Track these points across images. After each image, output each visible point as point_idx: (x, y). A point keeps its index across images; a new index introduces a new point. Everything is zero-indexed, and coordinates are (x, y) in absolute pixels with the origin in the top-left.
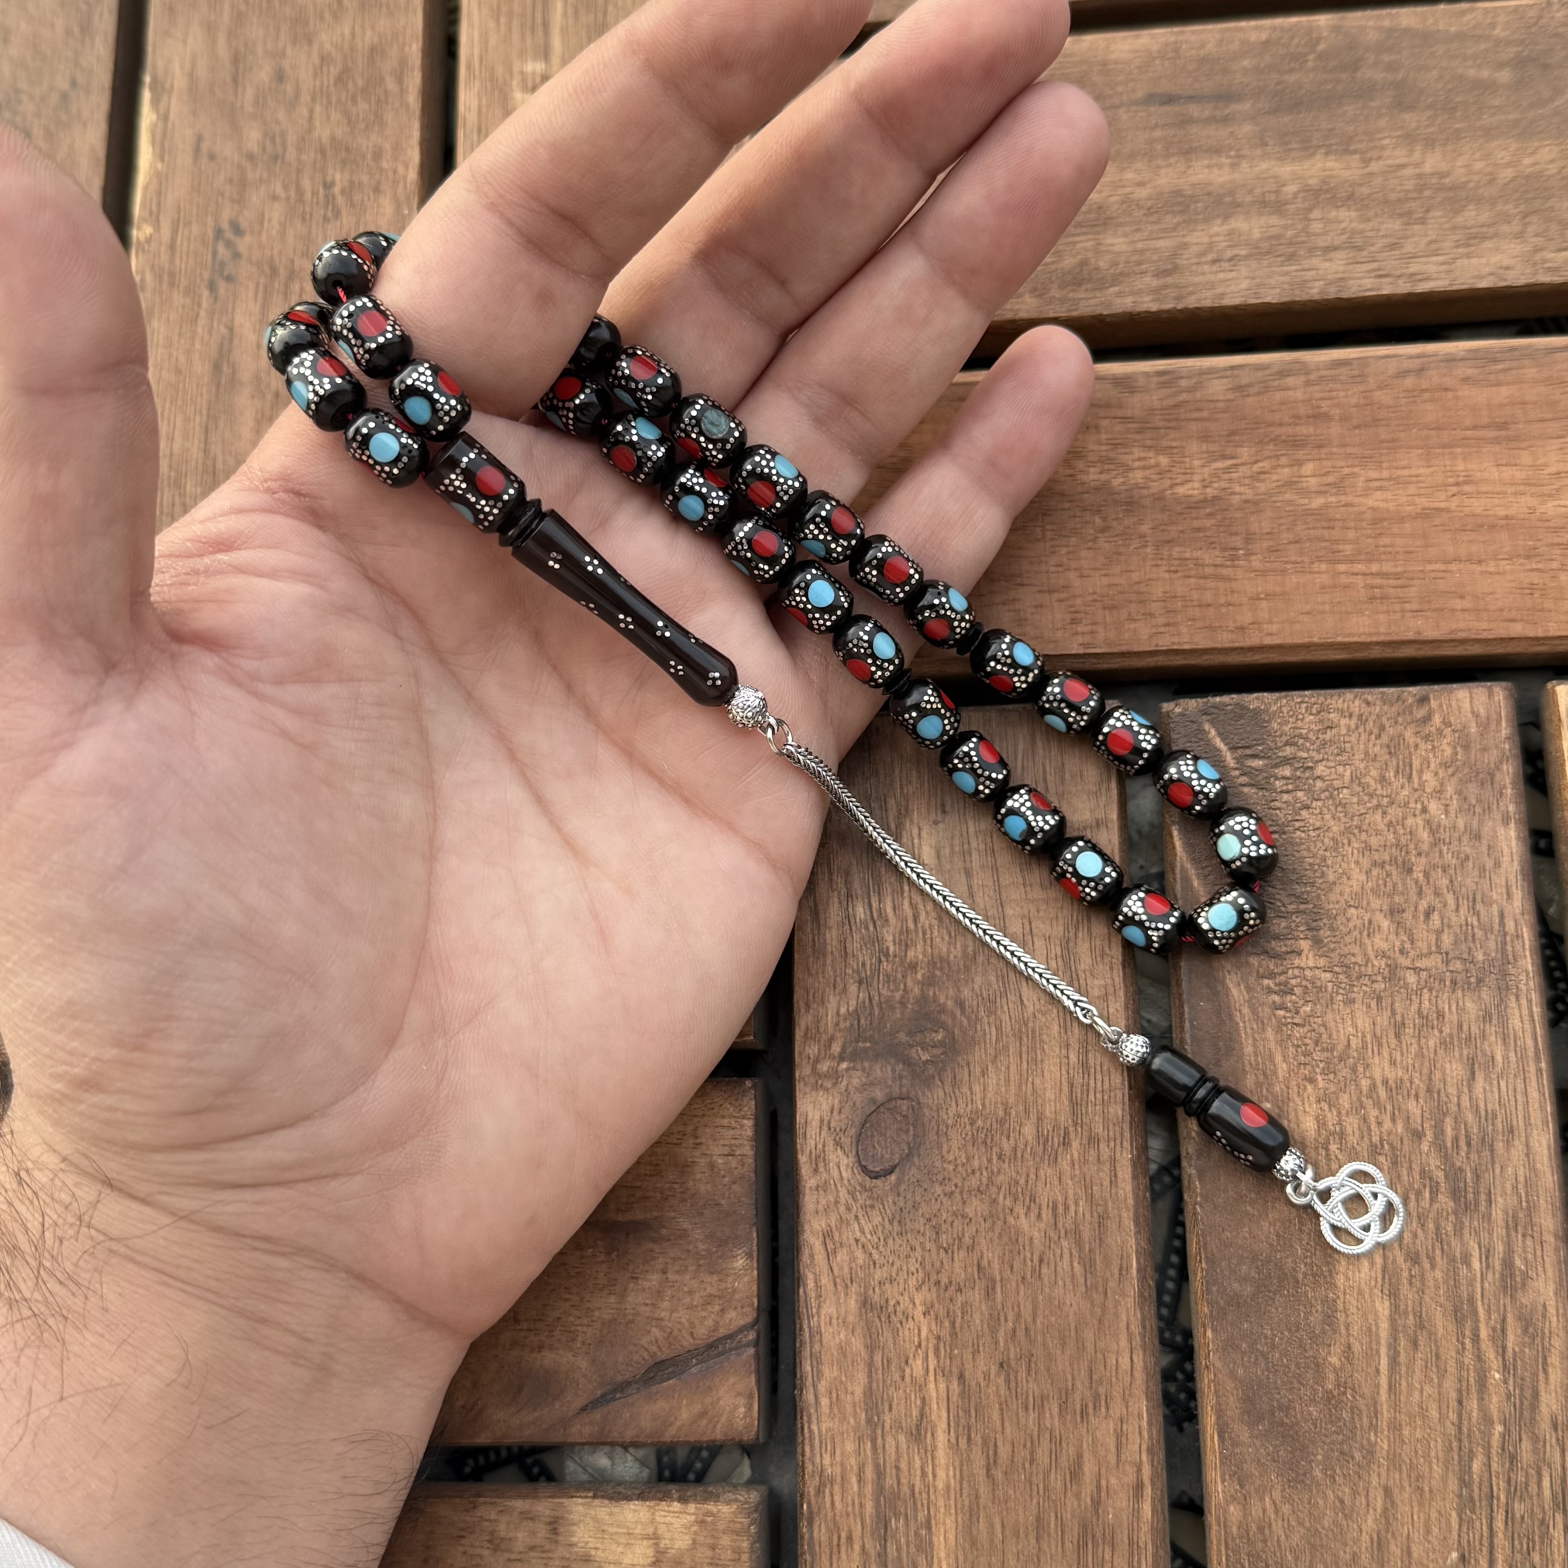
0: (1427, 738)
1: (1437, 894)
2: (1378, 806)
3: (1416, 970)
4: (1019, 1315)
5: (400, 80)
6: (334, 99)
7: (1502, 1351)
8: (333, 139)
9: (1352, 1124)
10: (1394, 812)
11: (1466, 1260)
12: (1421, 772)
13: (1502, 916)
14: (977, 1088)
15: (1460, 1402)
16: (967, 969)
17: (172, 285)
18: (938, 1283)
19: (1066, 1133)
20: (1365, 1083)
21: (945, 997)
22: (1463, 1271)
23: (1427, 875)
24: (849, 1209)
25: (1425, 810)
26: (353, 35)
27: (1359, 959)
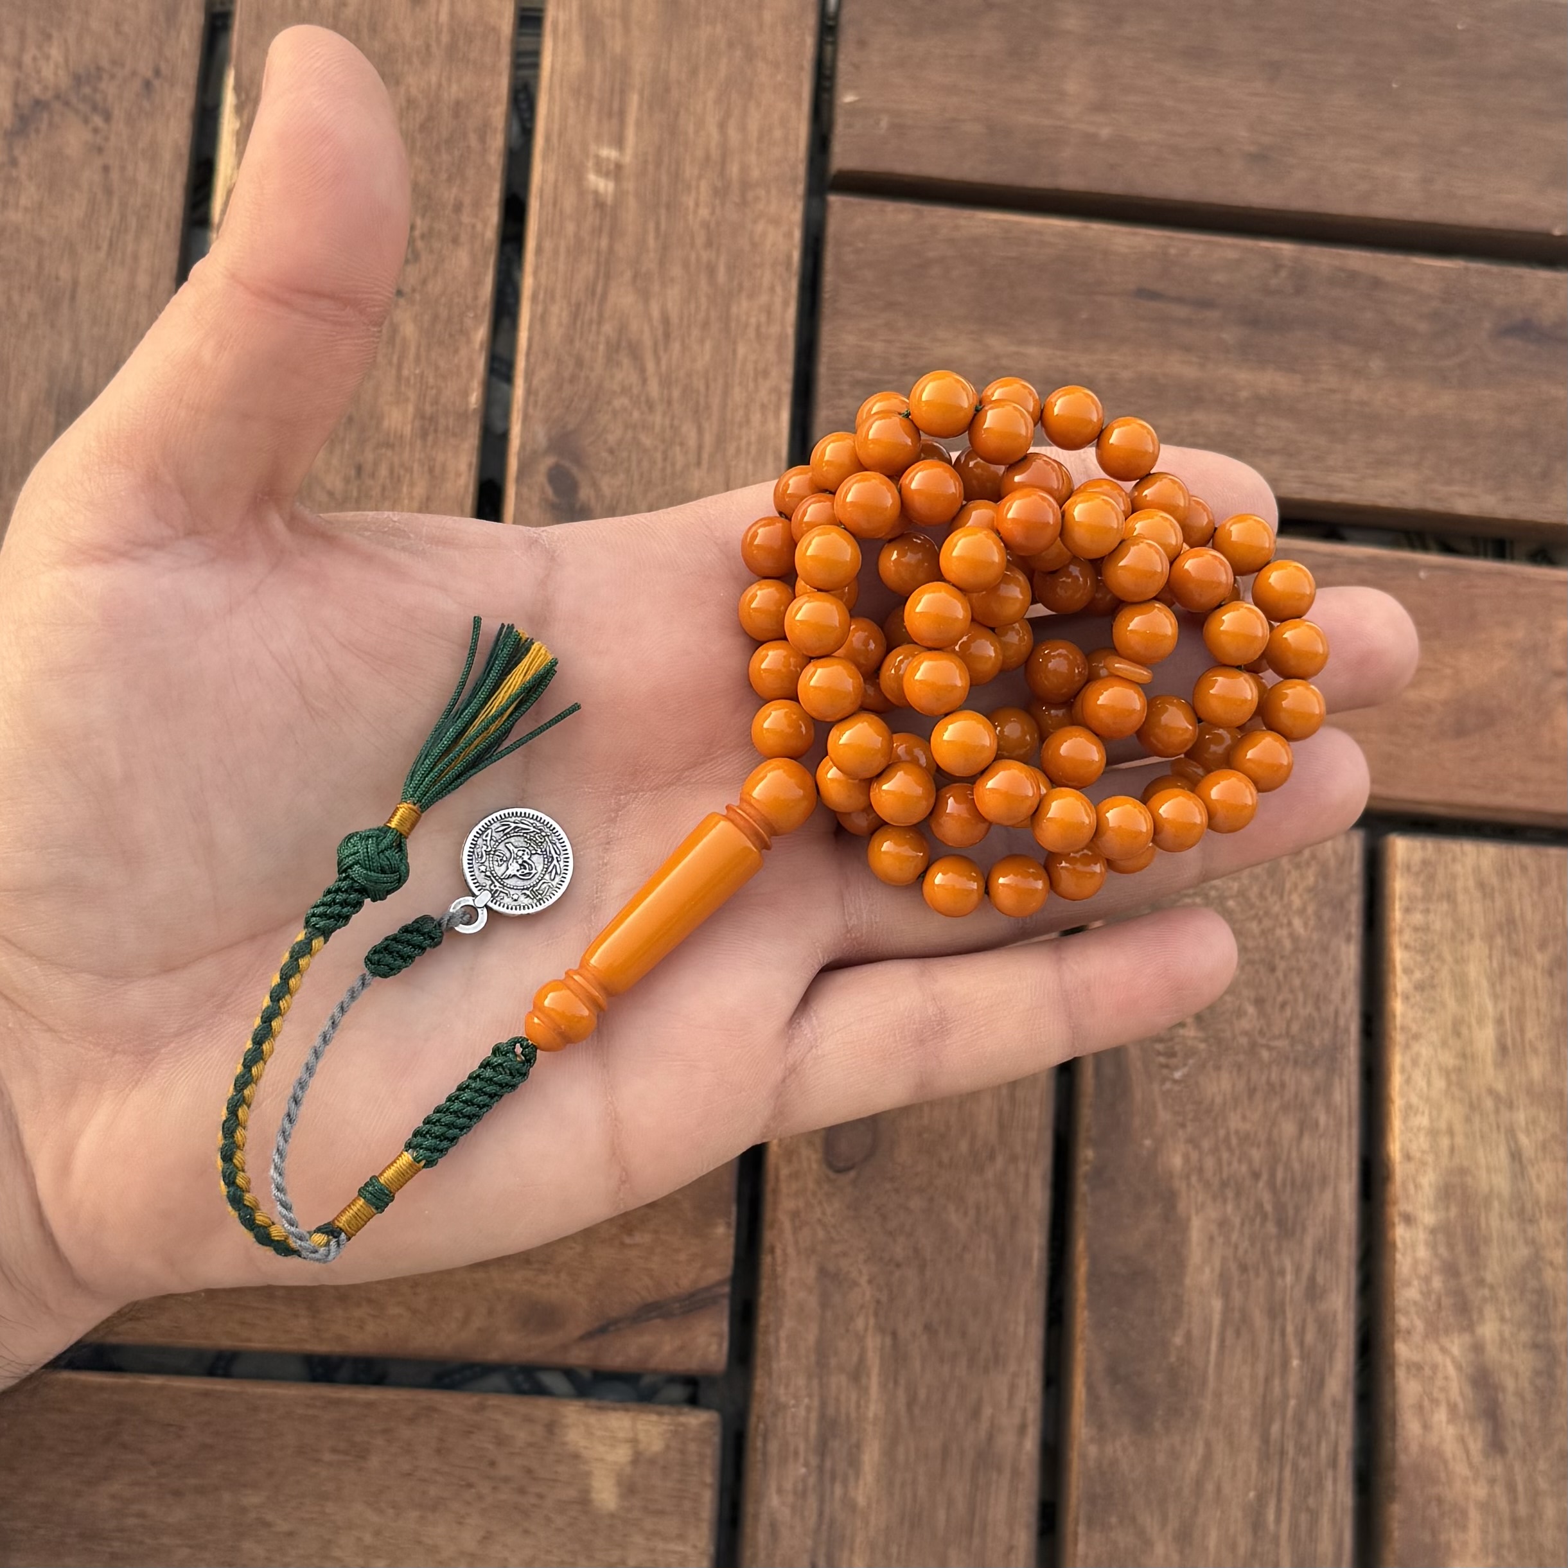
0: (1298, 866)
1: (1292, 991)
2: (1256, 915)
3: (1270, 1048)
7: (1301, 1344)
9: (1210, 1163)
10: (1267, 923)
11: (1282, 1273)
12: (1290, 893)
13: (1337, 1013)
15: (1268, 1380)
20: (1222, 1133)
22: (1279, 1281)
23: (1285, 976)
25: (1290, 924)
27: (1228, 1034)
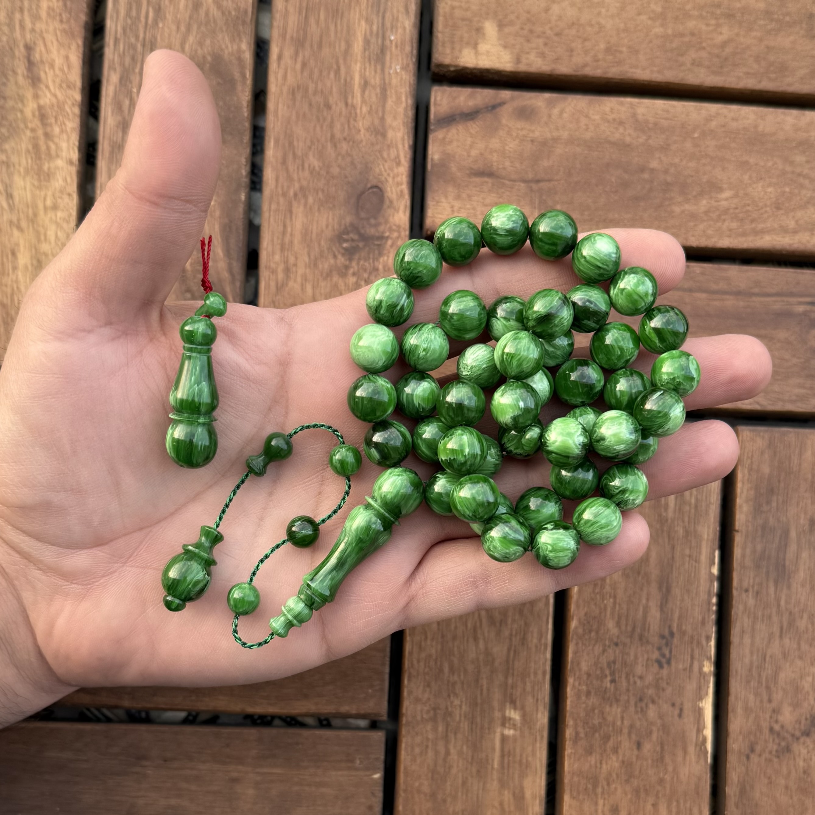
4: (322, 127)
5: (577, 733)
6: (611, 729)
8: (611, 706)
14: (330, 220)
16: (331, 271)
17: (692, 637)
18: (354, 142)
19: (295, 199)
21: (341, 260)
24: (389, 175)
26: (601, 763)
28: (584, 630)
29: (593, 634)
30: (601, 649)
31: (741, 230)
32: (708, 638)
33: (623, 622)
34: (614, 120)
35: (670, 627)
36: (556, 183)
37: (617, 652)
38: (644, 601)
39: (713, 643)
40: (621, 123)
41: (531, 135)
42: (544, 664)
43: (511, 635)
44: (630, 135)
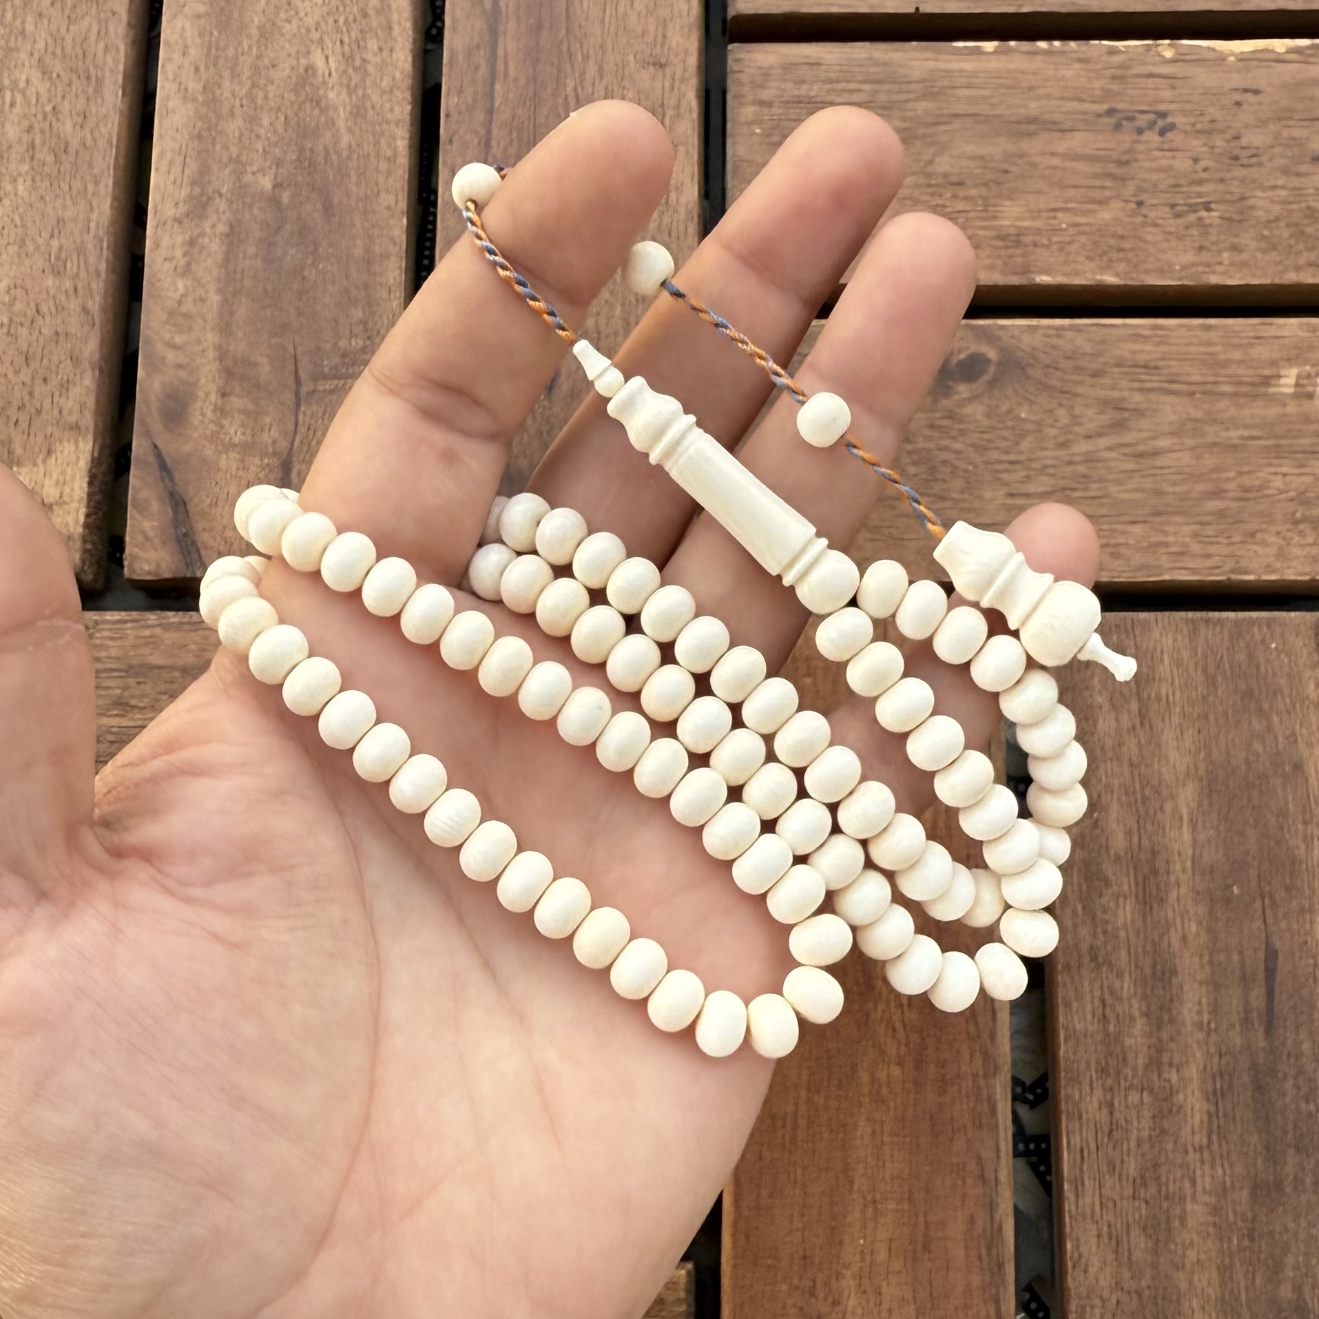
28: (1120, 260)
29: (1126, 245)
30: (1153, 230)
31: (379, 32)
32: (1112, 52)
33: (1097, 194)
34: (185, 255)
35: (1099, 115)
36: (300, 350)
37: (1154, 202)
38: (1056, 161)
39: (1120, 44)
40: (192, 242)
41: (213, 397)
42: (1190, 328)
43: (1141, 390)
44: (213, 226)
